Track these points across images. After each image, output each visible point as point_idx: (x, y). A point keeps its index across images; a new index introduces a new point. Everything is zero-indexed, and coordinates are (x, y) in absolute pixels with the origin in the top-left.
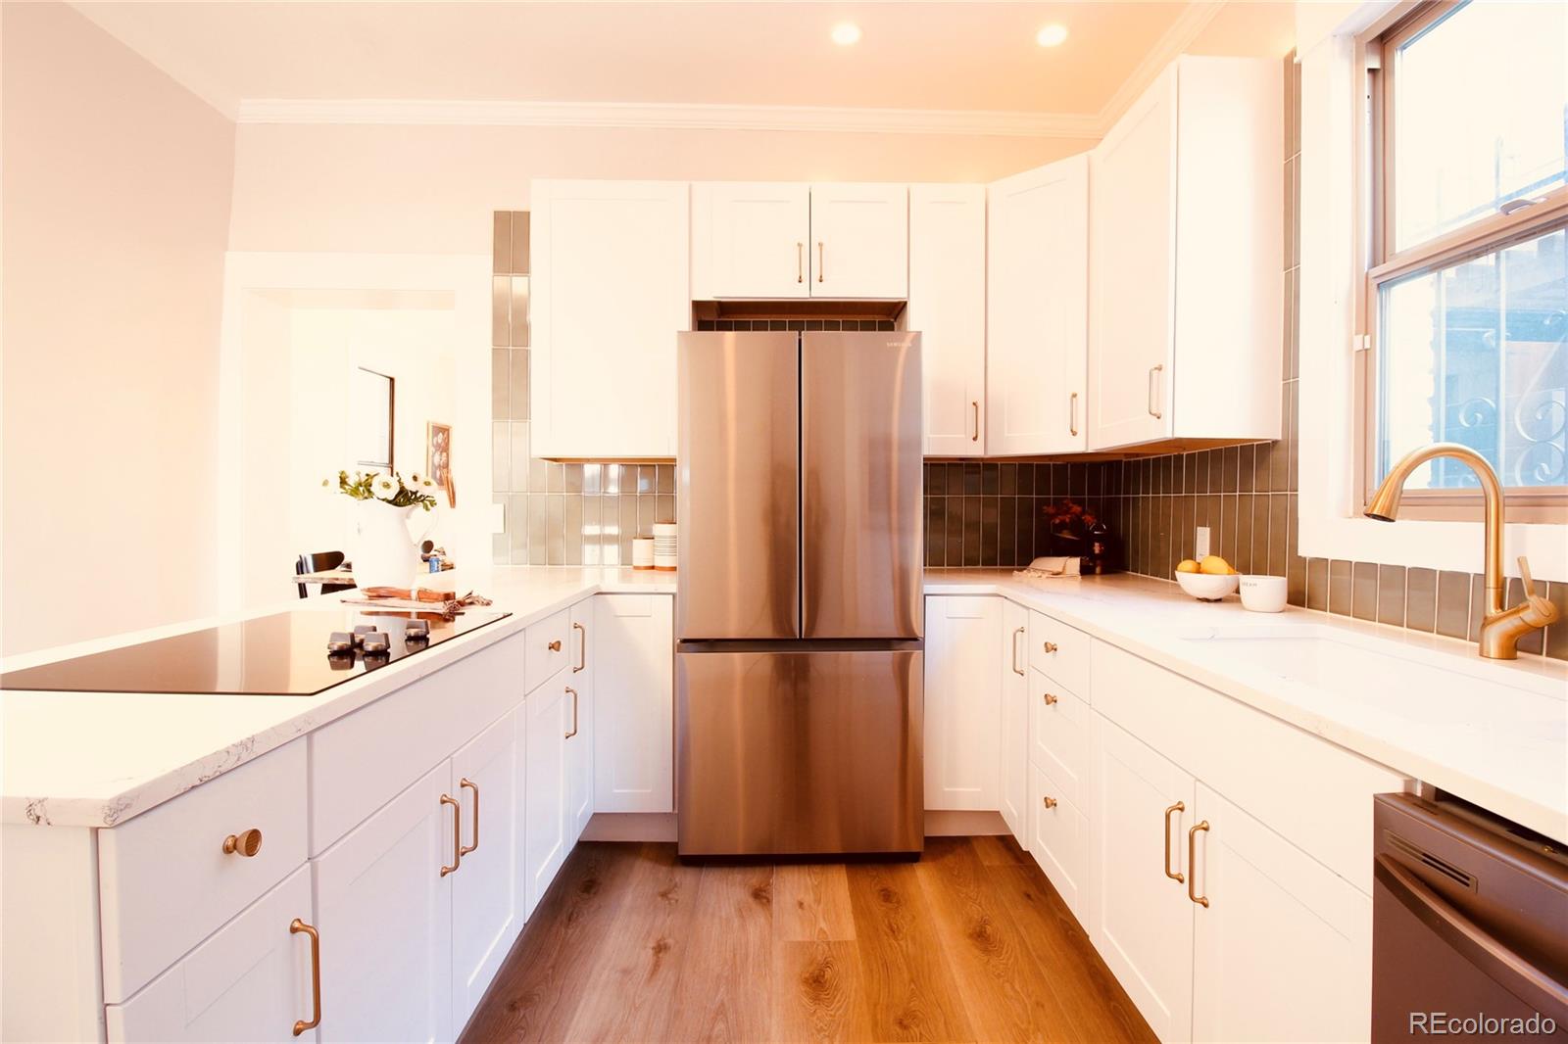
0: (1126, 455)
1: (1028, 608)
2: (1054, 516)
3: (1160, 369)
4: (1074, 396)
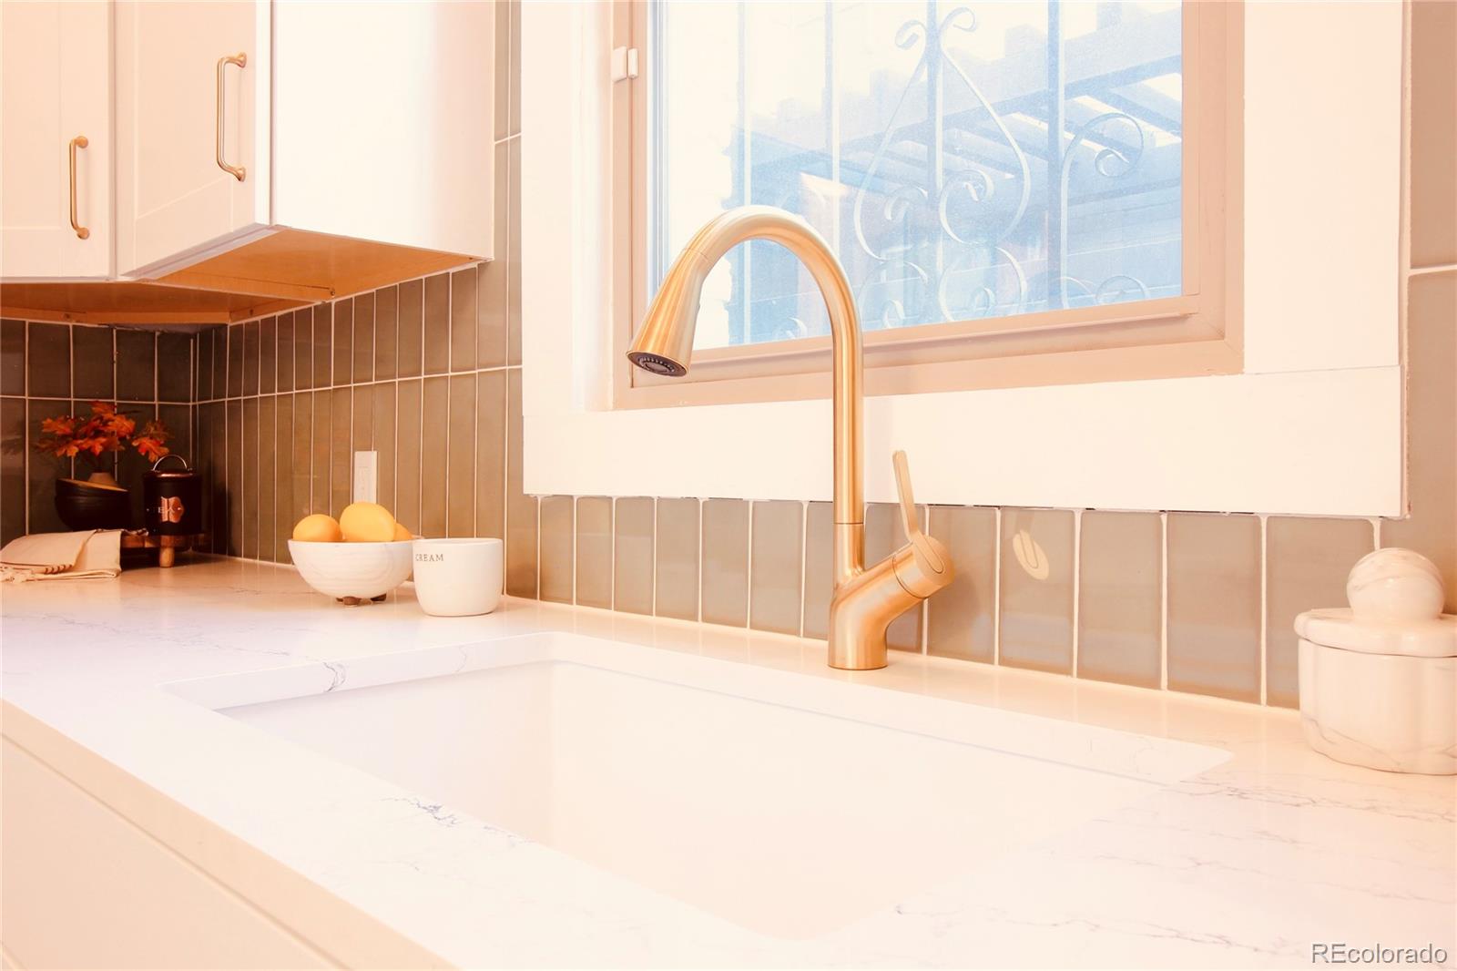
3: (240, 62)
4: (81, 143)
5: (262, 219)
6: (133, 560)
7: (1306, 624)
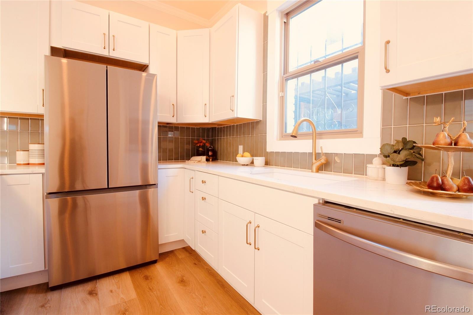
0: (219, 125)
1: (194, 171)
2: (197, 143)
3: (233, 96)
4: (206, 104)
5: (236, 116)
6: (207, 160)
7: (368, 165)
